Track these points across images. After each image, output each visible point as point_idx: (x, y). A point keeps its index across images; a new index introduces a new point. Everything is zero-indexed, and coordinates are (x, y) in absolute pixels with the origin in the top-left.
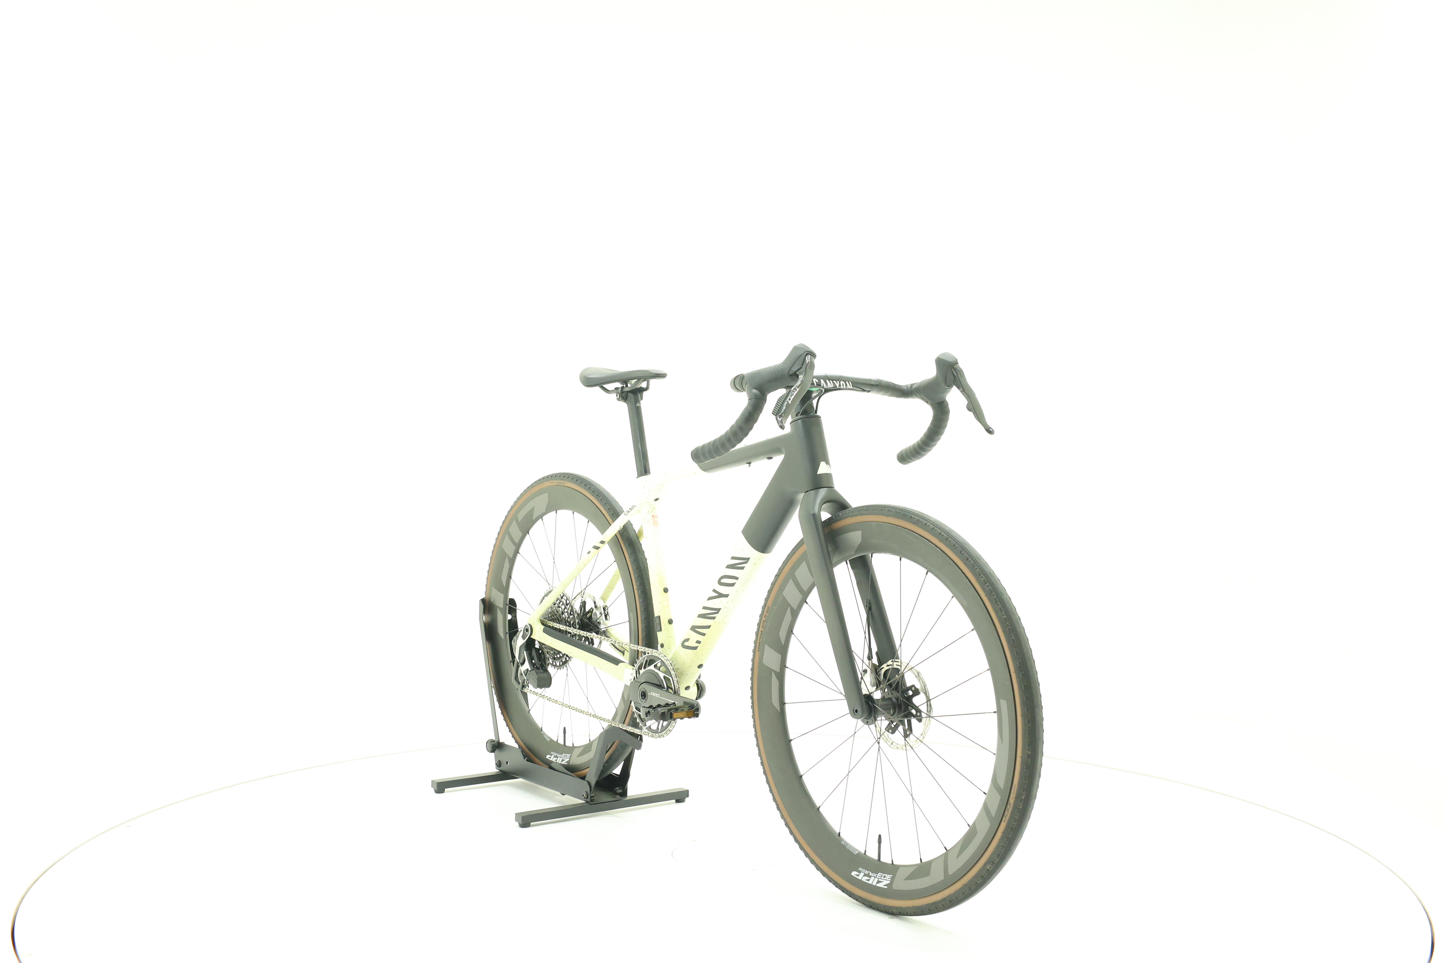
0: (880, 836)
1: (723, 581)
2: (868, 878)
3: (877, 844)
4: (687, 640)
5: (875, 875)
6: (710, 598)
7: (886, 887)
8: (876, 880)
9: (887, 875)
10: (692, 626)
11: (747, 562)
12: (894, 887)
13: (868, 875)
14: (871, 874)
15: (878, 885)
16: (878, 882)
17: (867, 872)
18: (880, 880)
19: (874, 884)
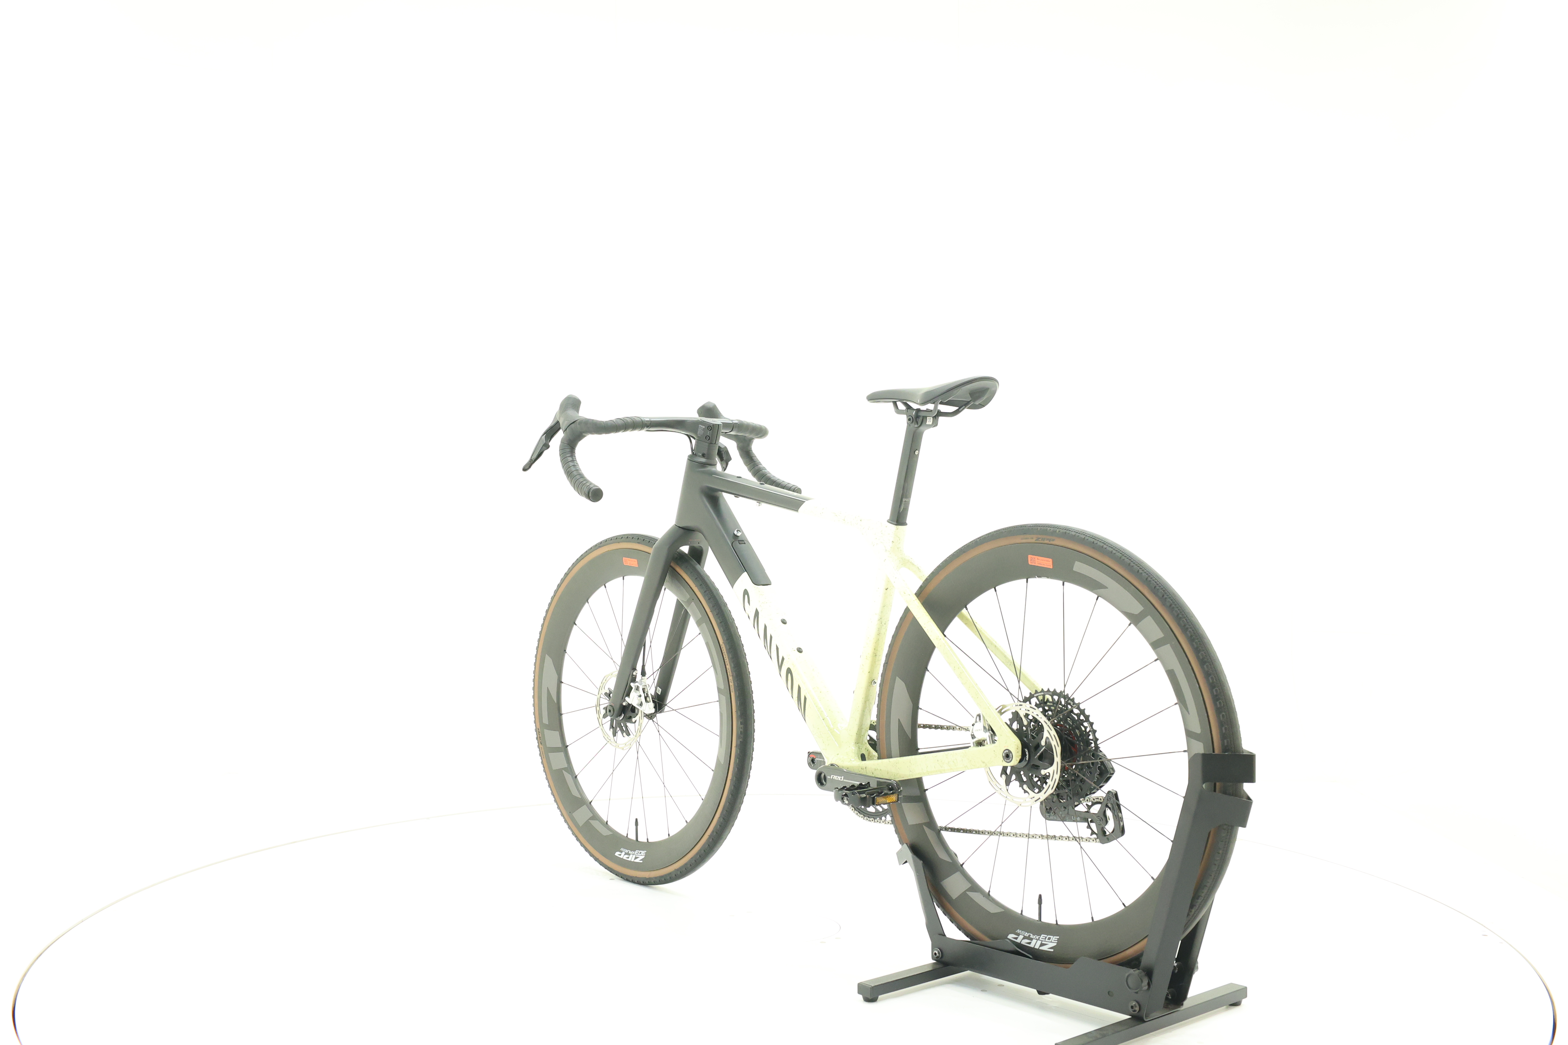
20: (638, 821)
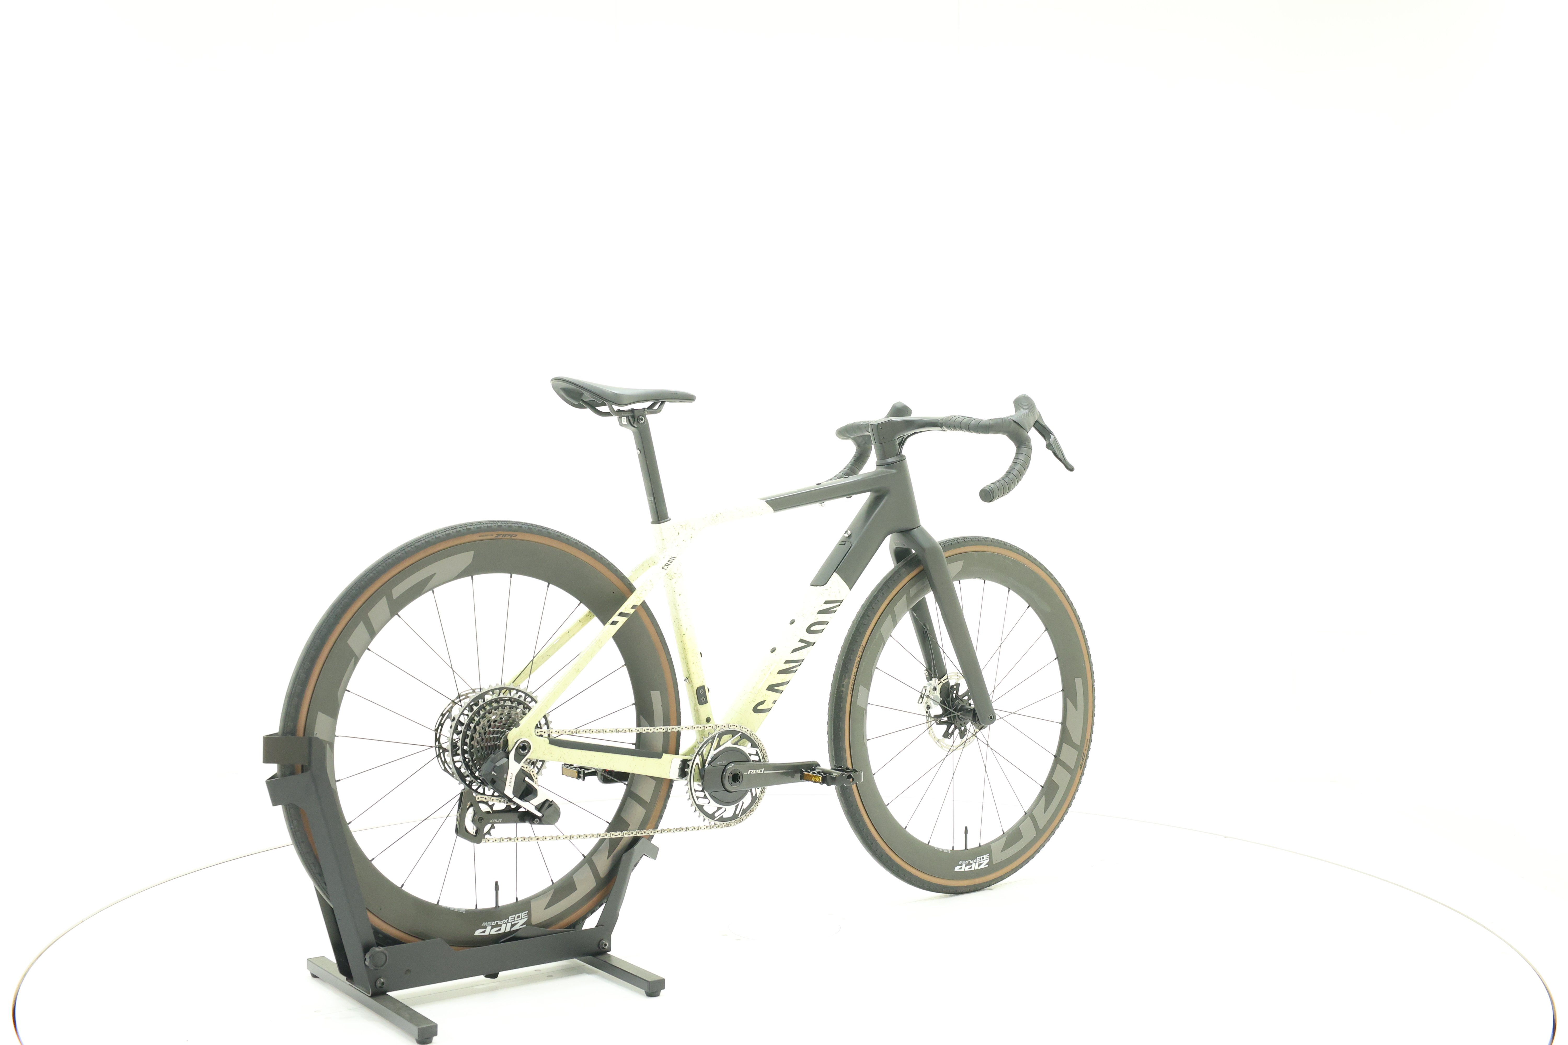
1: (813, 628)
2: (970, 866)
3: (964, 834)
4: (762, 703)
5: (975, 861)
6: (794, 651)
7: (987, 866)
8: (977, 864)
9: (984, 856)
10: (769, 685)
11: (839, 605)
12: (994, 862)
13: (970, 864)
14: (971, 862)
15: (980, 867)
16: (980, 865)
17: (967, 862)
18: (980, 863)
19: (976, 868)
20: (968, 829)
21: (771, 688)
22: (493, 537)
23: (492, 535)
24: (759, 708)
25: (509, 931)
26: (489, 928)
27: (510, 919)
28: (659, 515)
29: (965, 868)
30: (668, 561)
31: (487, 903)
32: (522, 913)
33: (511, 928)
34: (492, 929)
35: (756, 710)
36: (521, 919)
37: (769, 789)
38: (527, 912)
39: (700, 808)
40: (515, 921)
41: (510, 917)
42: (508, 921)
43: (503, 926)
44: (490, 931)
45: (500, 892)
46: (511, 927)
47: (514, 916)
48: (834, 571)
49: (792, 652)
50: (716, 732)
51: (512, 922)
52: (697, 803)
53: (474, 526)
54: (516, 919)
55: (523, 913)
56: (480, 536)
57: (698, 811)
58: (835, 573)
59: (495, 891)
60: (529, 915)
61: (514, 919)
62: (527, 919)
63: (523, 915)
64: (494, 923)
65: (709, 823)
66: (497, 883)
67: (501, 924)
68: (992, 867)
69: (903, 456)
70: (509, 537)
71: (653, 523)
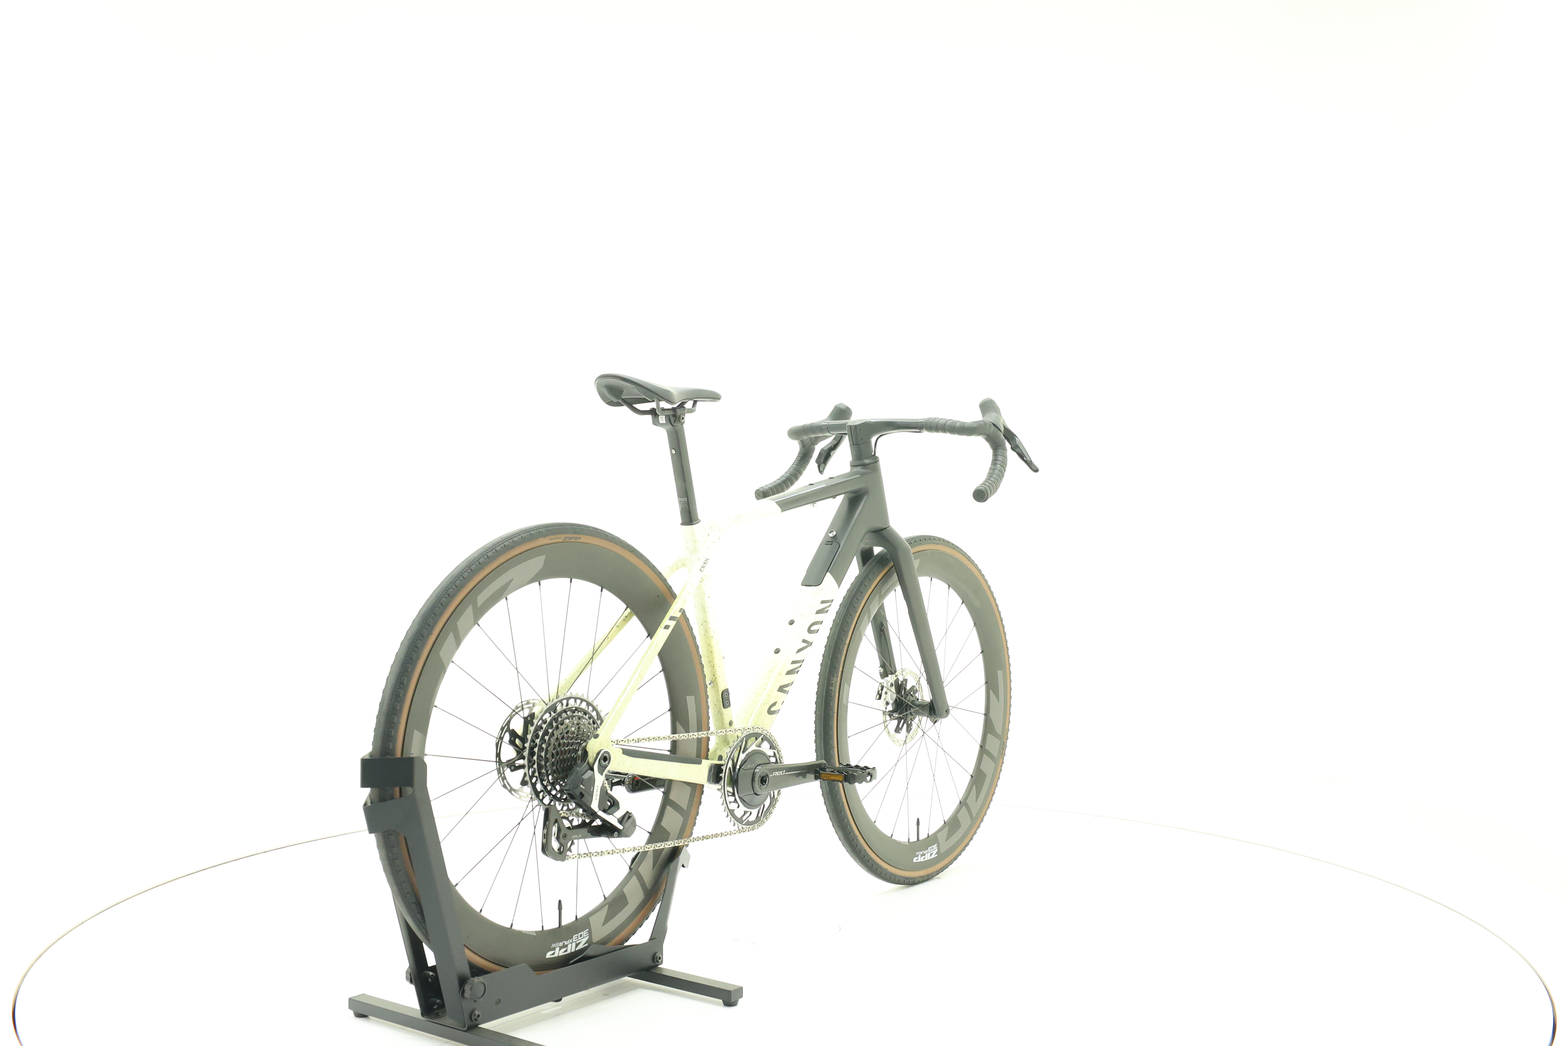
0: (918, 820)
2: (923, 857)
3: (916, 826)
4: (774, 704)
5: (926, 851)
7: (937, 855)
9: (932, 846)
10: (780, 686)
11: (831, 605)
12: (941, 851)
13: (924, 854)
14: (924, 852)
15: (931, 858)
16: (931, 855)
19: (929, 859)
21: (782, 689)
22: (561, 540)
23: (561, 538)
24: (772, 709)
25: (574, 951)
26: (557, 949)
27: (574, 938)
28: (689, 517)
29: (921, 859)
30: (704, 563)
31: (551, 924)
32: (583, 931)
33: (576, 948)
34: (560, 950)
35: (770, 712)
36: (584, 938)
37: (784, 791)
38: (588, 930)
39: (731, 812)
40: (578, 940)
41: (574, 936)
42: (572, 941)
43: (569, 946)
44: (559, 953)
45: (563, 911)
46: (576, 946)
47: (577, 935)
48: (827, 571)
49: (797, 652)
50: (744, 735)
51: (576, 942)
52: (730, 808)
53: (545, 529)
54: (579, 938)
55: (585, 931)
56: (550, 540)
57: (730, 816)
58: (828, 573)
59: (558, 911)
60: (590, 933)
61: (578, 938)
62: (588, 937)
63: (585, 934)
64: (561, 944)
65: (738, 827)
66: (560, 902)
67: (567, 945)
68: (940, 856)
69: (877, 458)
70: (574, 540)
71: (683, 524)
